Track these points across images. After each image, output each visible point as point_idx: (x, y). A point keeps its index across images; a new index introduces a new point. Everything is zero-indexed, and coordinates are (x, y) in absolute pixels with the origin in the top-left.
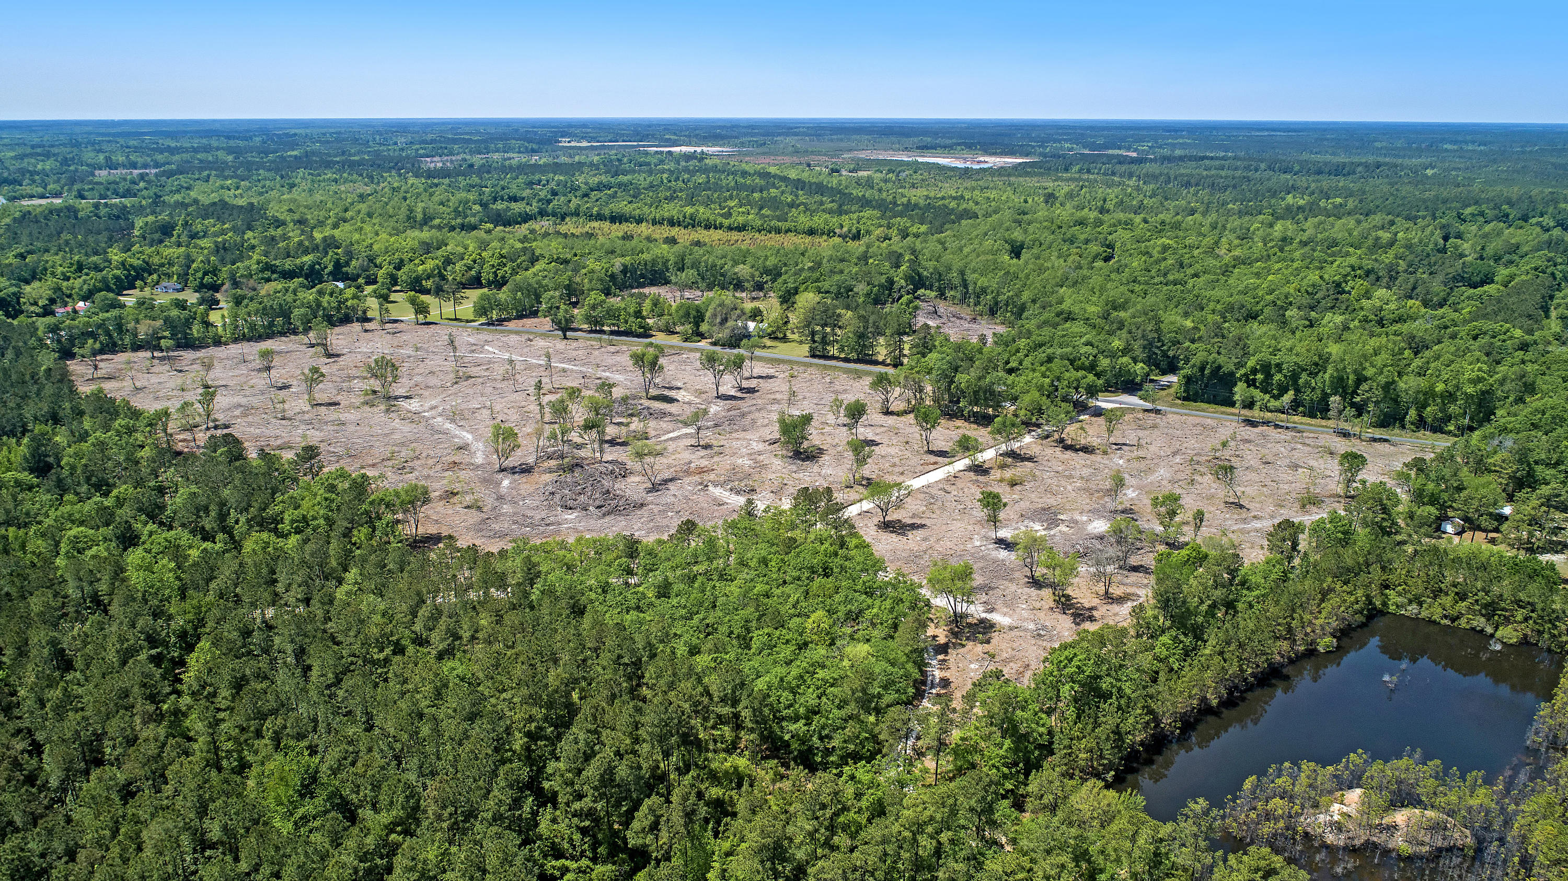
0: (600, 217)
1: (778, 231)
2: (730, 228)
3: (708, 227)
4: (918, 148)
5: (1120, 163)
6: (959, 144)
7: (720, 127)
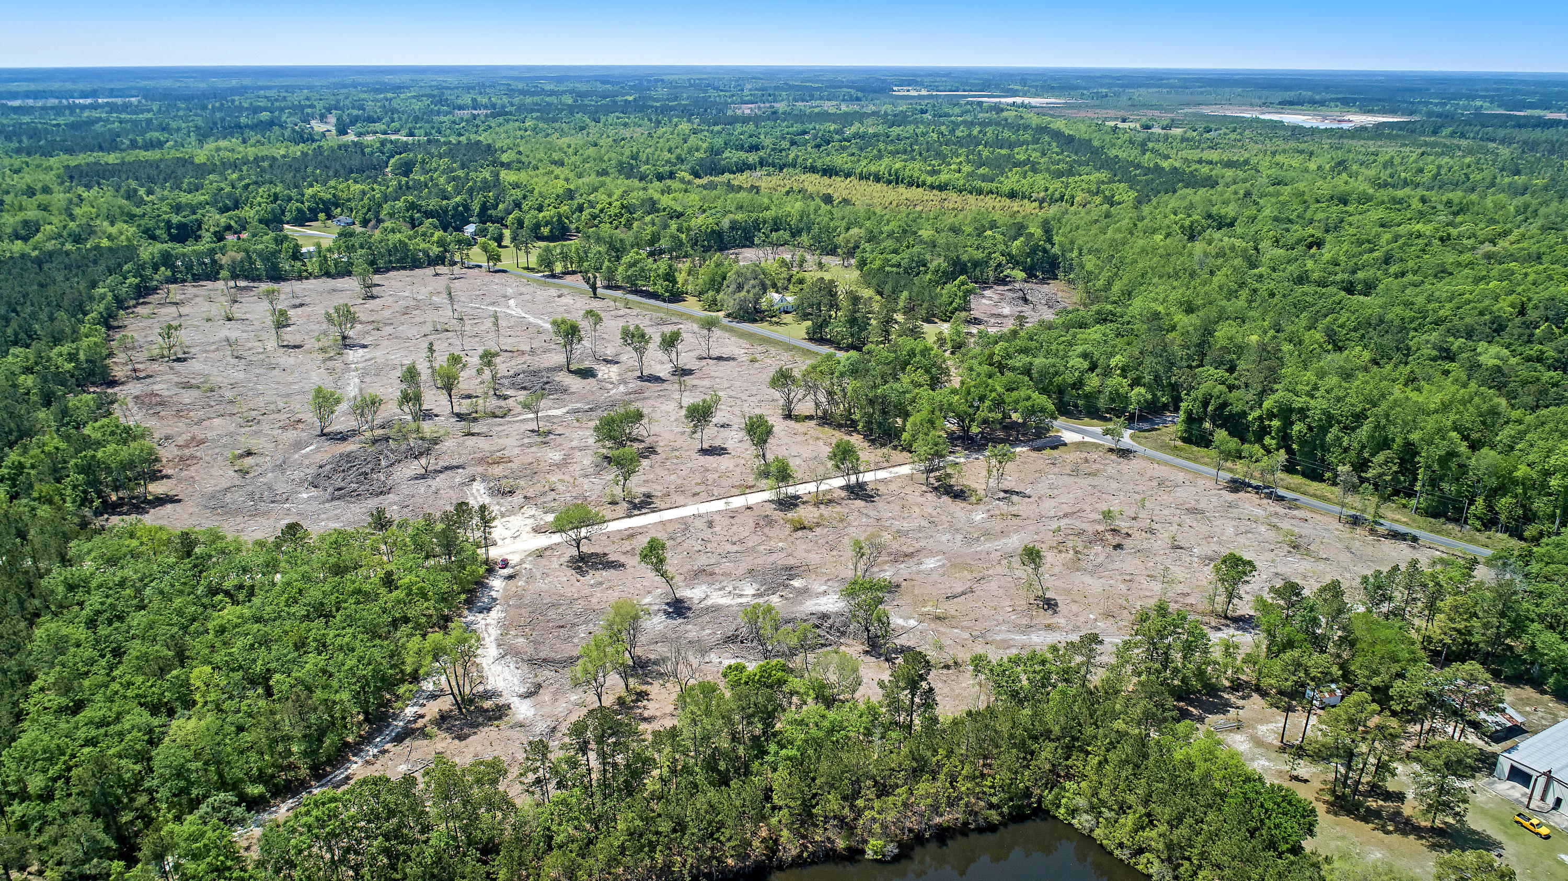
0: (813, 170)
1: (980, 192)
2: (932, 187)
3: (910, 184)
4: (1280, 103)
5: (1520, 126)
6: (1337, 100)
7: (1078, 78)
